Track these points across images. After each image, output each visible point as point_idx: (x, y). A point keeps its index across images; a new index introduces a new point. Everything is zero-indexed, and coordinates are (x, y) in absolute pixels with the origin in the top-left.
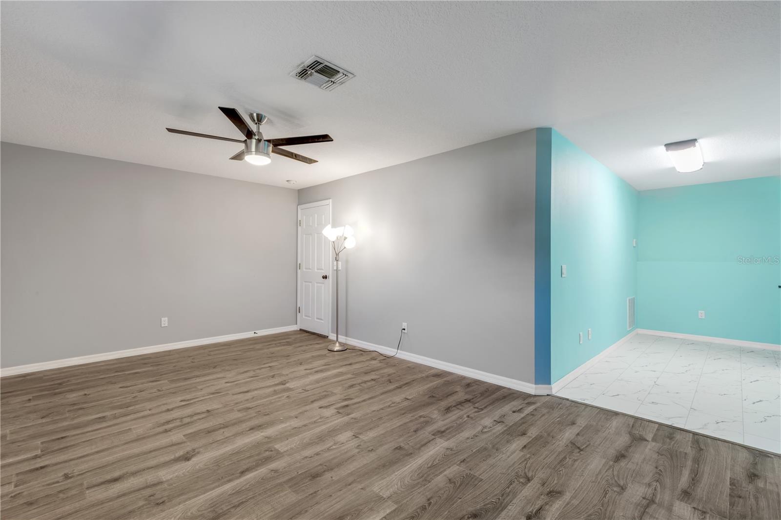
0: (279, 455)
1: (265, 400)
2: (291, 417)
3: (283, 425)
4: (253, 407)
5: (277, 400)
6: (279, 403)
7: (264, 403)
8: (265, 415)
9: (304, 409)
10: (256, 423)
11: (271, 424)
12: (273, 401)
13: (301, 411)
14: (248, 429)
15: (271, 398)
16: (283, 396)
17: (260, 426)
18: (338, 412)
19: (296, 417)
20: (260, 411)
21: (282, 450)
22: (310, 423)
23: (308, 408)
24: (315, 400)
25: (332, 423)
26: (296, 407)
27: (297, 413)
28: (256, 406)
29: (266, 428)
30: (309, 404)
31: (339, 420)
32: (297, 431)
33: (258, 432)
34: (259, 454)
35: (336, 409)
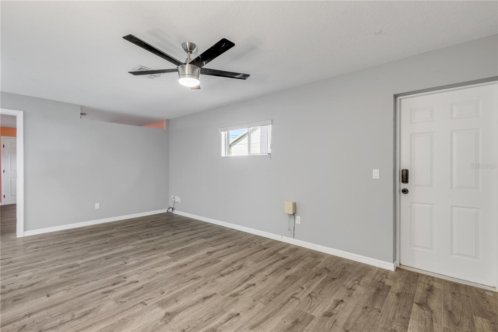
0: (168, 255)
1: (184, 288)
2: (161, 273)
3: (166, 267)
4: (191, 280)
5: (173, 289)
6: (170, 285)
7: (183, 285)
8: (180, 274)
9: (151, 280)
10: (184, 268)
11: (174, 268)
12: (176, 287)
13: (154, 278)
14: (188, 265)
15: (178, 291)
16: (168, 293)
17: (181, 267)
18: (125, 278)
19: (158, 273)
20: (184, 277)
21: (167, 256)
22: (149, 269)
23: (147, 281)
24: (139, 289)
25: (135, 270)
26: (156, 281)
27: (156, 276)
28: (189, 281)
29: (177, 266)
30: (145, 285)
31: (129, 272)
32: (158, 265)
33: (181, 263)
34: (178, 255)
35: (126, 281)
